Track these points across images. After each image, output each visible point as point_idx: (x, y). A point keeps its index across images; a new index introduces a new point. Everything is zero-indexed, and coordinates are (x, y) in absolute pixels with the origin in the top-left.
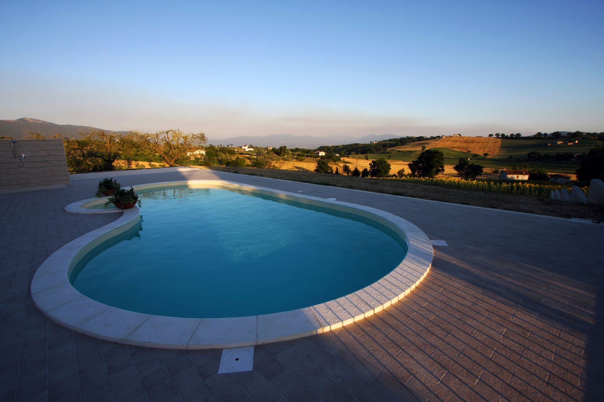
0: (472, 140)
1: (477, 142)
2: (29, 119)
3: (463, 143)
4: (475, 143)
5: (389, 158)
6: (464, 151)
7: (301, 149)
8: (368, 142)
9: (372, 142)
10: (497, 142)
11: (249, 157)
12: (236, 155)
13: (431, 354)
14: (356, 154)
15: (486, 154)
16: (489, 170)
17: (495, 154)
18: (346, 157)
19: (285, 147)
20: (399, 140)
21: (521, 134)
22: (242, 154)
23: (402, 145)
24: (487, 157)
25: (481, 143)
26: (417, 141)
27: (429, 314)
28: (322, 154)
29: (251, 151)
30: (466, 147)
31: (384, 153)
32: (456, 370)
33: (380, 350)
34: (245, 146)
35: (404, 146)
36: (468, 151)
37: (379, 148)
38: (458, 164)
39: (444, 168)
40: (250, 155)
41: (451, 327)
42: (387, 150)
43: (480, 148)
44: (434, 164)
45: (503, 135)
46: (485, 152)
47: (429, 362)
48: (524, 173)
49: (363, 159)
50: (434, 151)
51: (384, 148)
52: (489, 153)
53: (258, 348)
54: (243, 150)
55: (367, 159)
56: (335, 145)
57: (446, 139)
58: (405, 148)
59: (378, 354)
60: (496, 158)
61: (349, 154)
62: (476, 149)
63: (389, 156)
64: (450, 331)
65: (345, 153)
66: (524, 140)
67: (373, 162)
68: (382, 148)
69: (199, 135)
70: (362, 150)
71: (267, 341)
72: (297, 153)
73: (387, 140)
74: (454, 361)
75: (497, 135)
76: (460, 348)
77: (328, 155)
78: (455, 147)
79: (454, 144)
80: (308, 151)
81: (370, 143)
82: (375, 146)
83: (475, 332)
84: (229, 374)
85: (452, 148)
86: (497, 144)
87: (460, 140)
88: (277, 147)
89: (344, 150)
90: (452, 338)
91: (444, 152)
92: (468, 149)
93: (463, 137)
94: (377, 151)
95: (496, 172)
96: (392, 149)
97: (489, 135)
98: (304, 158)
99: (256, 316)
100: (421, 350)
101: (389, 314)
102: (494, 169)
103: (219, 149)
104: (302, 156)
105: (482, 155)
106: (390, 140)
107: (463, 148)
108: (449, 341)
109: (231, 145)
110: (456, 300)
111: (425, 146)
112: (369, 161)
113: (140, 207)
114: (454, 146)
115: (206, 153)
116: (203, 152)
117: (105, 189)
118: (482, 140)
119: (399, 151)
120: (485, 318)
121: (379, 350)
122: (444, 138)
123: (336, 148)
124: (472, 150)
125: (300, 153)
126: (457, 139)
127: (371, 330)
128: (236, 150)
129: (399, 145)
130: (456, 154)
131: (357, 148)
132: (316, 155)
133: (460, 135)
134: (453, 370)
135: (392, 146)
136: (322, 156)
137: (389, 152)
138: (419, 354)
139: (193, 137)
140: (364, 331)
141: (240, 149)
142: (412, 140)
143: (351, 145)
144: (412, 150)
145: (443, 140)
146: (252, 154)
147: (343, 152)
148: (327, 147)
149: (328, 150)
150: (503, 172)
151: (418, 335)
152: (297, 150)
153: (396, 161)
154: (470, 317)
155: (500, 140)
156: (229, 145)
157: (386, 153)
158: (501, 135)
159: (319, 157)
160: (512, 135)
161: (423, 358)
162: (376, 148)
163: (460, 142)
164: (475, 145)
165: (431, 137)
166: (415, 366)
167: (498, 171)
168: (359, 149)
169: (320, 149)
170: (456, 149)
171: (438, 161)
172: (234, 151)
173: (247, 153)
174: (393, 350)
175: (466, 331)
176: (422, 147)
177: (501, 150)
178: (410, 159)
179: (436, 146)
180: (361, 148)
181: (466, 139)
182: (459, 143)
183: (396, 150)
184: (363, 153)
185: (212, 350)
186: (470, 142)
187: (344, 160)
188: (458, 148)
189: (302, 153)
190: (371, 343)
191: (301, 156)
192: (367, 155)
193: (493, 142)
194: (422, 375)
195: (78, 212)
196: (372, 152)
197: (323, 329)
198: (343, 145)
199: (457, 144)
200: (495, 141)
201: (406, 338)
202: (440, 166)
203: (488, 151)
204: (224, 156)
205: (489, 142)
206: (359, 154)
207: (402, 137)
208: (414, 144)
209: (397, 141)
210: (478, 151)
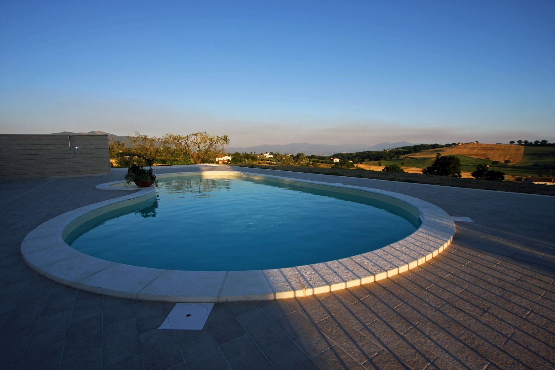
0: (491, 147)
1: (496, 149)
2: (97, 132)
3: (481, 150)
4: (494, 151)
5: (402, 165)
6: (482, 158)
7: (317, 156)
8: (381, 150)
9: (385, 150)
10: (520, 149)
11: (269, 162)
12: (257, 161)
13: (460, 336)
14: (369, 161)
15: (507, 162)
16: (512, 178)
17: (517, 161)
18: (359, 164)
19: (302, 154)
20: (412, 147)
21: (547, 140)
22: (264, 160)
23: (416, 152)
24: (508, 164)
25: (501, 150)
26: (431, 149)
27: (453, 287)
28: (336, 160)
29: (271, 157)
30: (485, 154)
31: (398, 160)
32: (506, 363)
33: (381, 323)
34: (267, 153)
35: (417, 154)
36: (487, 158)
37: (392, 155)
38: (476, 171)
39: (461, 174)
40: (271, 161)
41: (488, 305)
42: (400, 157)
43: (500, 155)
44: (450, 170)
45: (526, 142)
46: (506, 159)
47: (457, 346)
48: (553, 181)
49: (376, 165)
50: (450, 157)
51: (397, 155)
52: (511, 160)
53: (218, 305)
54: (264, 157)
55: (380, 165)
56: (349, 153)
57: (463, 146)
58: (419, 155)
59: (378, 327)
60: (518, 165)
61: (363, 161)
62: (496, 156)
63: (402, 163)
64: (488, 308)
65: (358, 160)
66: (551, 147)
67: (386, 168)
68: (395, 156)
69: (222, 138)
70: (375, 157)
71: (232, 298)
72: (313, 159)
73: (400, 147)
74: (499, 349)
75: (520, 142)
76: (508, 332)
77: (342, 162)
78: (472, 155)
79: (472, 151)
80: (323, 158)
81: (383, 151)
82: (389, 154)
83: (528, 313)
84: (171, 330)
85: (470, 155)
86: (520, 151)
87: (478, 147)
88: (295, 154)
89: (357, 157)
90: (491, 317)
91: (461, 159)
92: (487, 156)
93: (481, 145)
94: (391, 158)
95: (519, 179)
96: (406, 156)
97: (509, 142)
98: (320, 164)
99: (227, 272)
100: (443, 329)
101: (396, 283)
102: (517, 177)
103: (244, 156)
104: (318, 162)
105: (503, 162)
106: (403, 148)
107: (481, 155)
108: (488, 321)
109: (254, 152)
110: (492, 274)
111: (440, 153)
112: (382, 167)
113: (157, 187)
114: (472, 153)
115: (232, 159)
116: (230, 158)
117: (132, 172)
118: (502, 147)
119: (412, 158)
120: (541, 297)
121: (379, 323)
122: (460, 145)
123: (349, 155)
124: (491, 157)
125: (316, 160)
126: (474, 146)
127: (370, 298)
128: (259, 157)
129: (412, 152)
130: (473, 161)
131: (371, 155)
132: (331, 162)
133: (477, 142)
134: (501, 361)
135: (405, 153)
136: (336, 162)
137: (402, 159)
138: (440, 333)
139: (217, 139)
140: (358, 299)
141: (262, 155)
142: (426, 147)
143: (364, 153)
144: (427, 157)
145: (459, 148)
146: (272, 160)
147: (356, 159)
148: (341, 155)
149: (343, 157)
150: (527, 180)
151: (438, 310)
152: (313, 156)
153: (409, 167)
154: (516, 294)
155: (523, 147)
156: (252, 152)
157: (399, 160)
158: (524, 142)
159: (333, 163)
160: (537, 142)
161: (447, 339)
162: (389, 155)
163: (478, 149)
164: (494, 152)
165: (446, 144)
166: (434, 349)
167: (522, 178)
168: (372, 156)
169: (335, 156)
170: (473, 157)
171: (454, 168)
172: (256, 157)
173: (268, 159)
174: (401, 324)
175: (514, 311)
176: (437, 154)
177: (524, 157)
178: (424, 166)
179: (452, 153)
180: (374, 155)
181: (484, 146)
182: (476, 150)
183: (409, 157)
184: (376, 160)
185: (164, 303)
186: (489, 149)
187: (357, 166)
188: (476, 155)
189: (317, 160)
190: (368, 314)
191: (316, 163)
192: (380, 162)
193: (515, 149)
194: (447, 364)
195: (105, 189)
196: (385, 159)
197: (304, 291)
198: (357, 153)
199: (475, 151)
200: (517, 148)
201: (419, 312)
202: (456, 172)
203: (509, 158)
204: (247, 161)
205: (510, 149)
206: (373, 161)
207: (415, 145)
208: (429, 151)
209: (410, 148)
210: (497, 158)
